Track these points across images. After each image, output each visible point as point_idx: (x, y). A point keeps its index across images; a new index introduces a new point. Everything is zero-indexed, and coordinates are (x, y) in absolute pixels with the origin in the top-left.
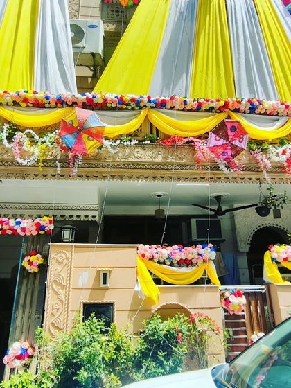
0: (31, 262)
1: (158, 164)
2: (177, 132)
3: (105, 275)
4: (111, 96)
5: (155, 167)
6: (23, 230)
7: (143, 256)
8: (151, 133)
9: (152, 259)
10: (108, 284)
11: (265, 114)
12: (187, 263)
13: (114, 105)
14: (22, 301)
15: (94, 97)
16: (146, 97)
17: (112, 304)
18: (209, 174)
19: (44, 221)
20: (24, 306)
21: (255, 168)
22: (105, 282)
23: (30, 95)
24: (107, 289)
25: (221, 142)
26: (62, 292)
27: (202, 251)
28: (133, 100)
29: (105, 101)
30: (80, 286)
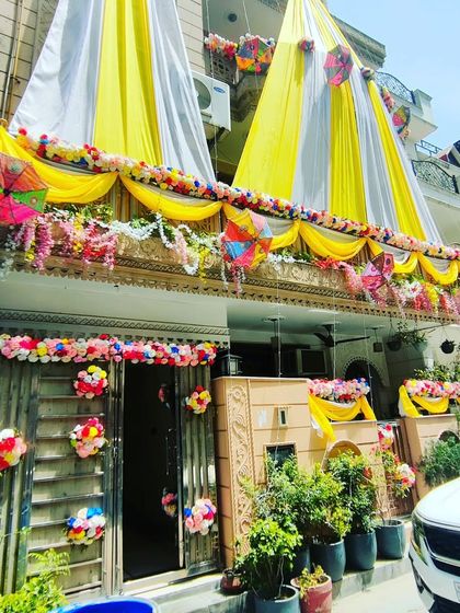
0: (201, 400)
1: (313, 287)
3: (283, 413)
4: (266, 198)
5: (312, 290)
6: (183, 358)
7: (312, 391)
8: (303, 250)
9: (317, 395)
10: (287, 424)
11: (395, 246)
13: (266, 209)
15: (249, 195)
16: (299, 206)
17: (292, 446)
19: (207, 348)
21: (392, 301)
22: (284, 422)
24: (286, 429)
25: (377, 273)
26: (244, 434)
27: (359, 386)
28: (288, 208)
29: (260, 202)
30: (261, 427)
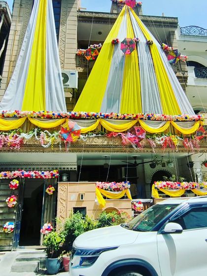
0: (50, 190)
1: (105, 145)
2: (114, 130)
3: (82, 195)
4: (83, 113)
5: (103, 146)
6: (45, 176)
7: (98, 187)
8: (102, 130)
9: (102, 188)
10: (84, 199)
11: (155, 120)
12: (118, 190)
13: (84, 117)
14: (46, 207)
15: (75, 114)
16: (99, 113)
17: (85, 208)
18: (128, 149)
19: (55, 172)
20: (47, 209)
22: (82, 199)
23: (46, 113)
24: (83, 201)
25: (133, 136)
26: (64, 203)
27: (124, 185)
28: (93, 115)
29: (80, 115)
30: (72, 200)
